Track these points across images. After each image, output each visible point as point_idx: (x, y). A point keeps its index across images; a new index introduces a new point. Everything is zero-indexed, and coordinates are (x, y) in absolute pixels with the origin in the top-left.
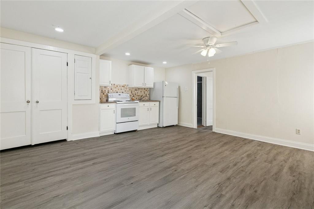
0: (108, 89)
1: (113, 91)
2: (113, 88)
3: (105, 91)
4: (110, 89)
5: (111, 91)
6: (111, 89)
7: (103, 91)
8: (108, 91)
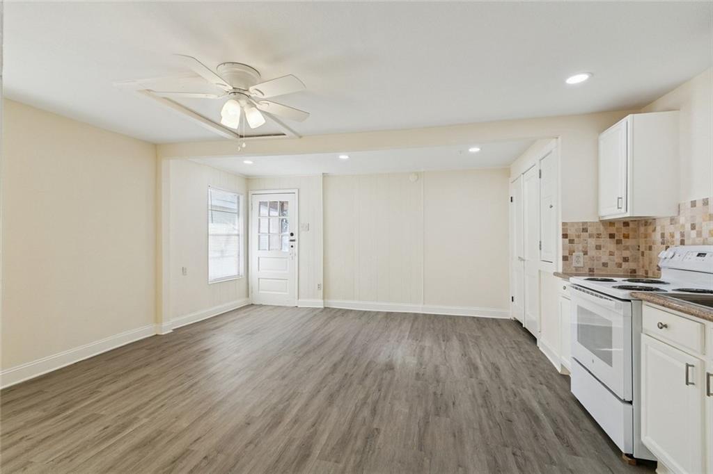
0: (683, 226)
1: (699, 234)
2: (698, 221)
3: (672, 236)
4: (688, 226)
5: (693, 233)
6: (693, 227)
7: (667, 236)
8: (682, 235)
